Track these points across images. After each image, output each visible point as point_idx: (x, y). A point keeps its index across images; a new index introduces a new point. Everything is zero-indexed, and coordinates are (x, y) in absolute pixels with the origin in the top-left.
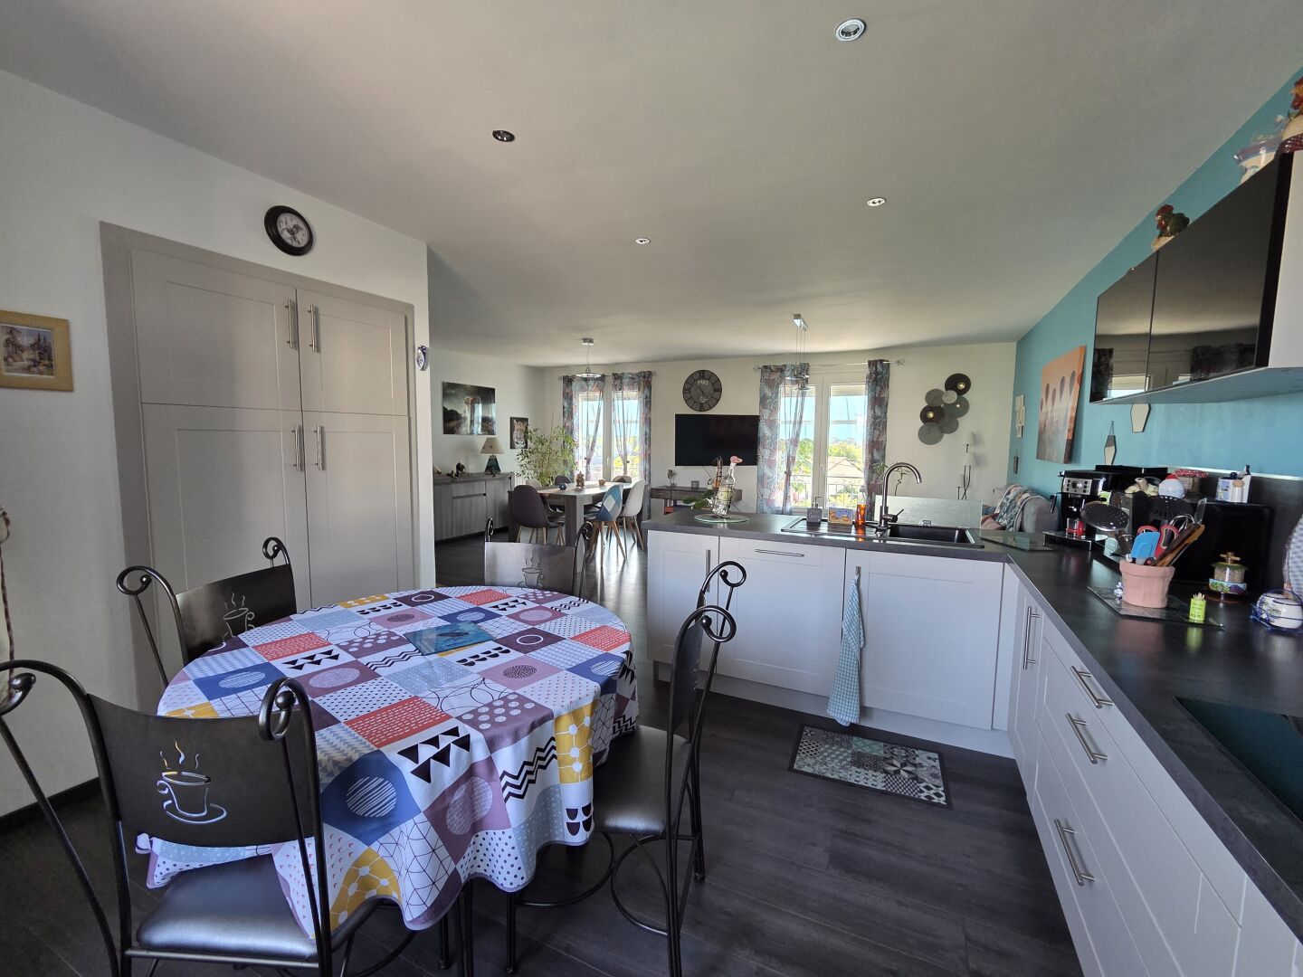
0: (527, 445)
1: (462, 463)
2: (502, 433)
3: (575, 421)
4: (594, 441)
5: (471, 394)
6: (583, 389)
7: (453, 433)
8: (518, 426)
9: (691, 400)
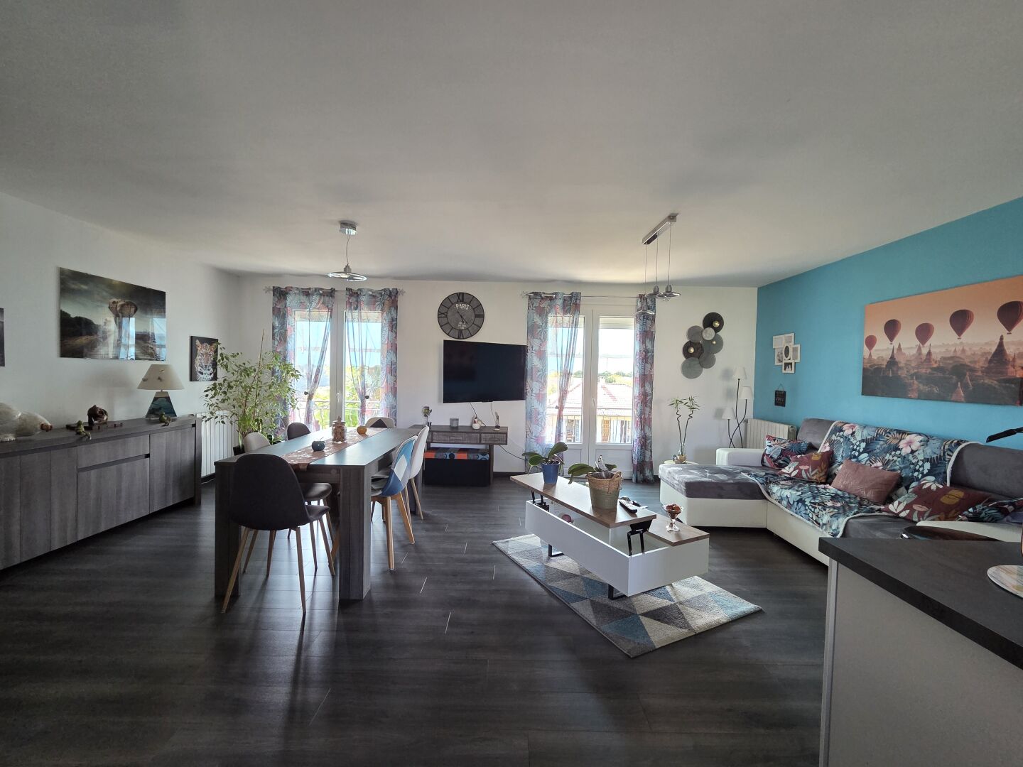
0: (215, 375)
1: (101, 405)
2: (176, 358)
3: (290, 346)
4: (318, 371)
5: (122, 296)
6: (302, 306)
7: (82, 357)
8: (202, 349)
9: (447, 326)
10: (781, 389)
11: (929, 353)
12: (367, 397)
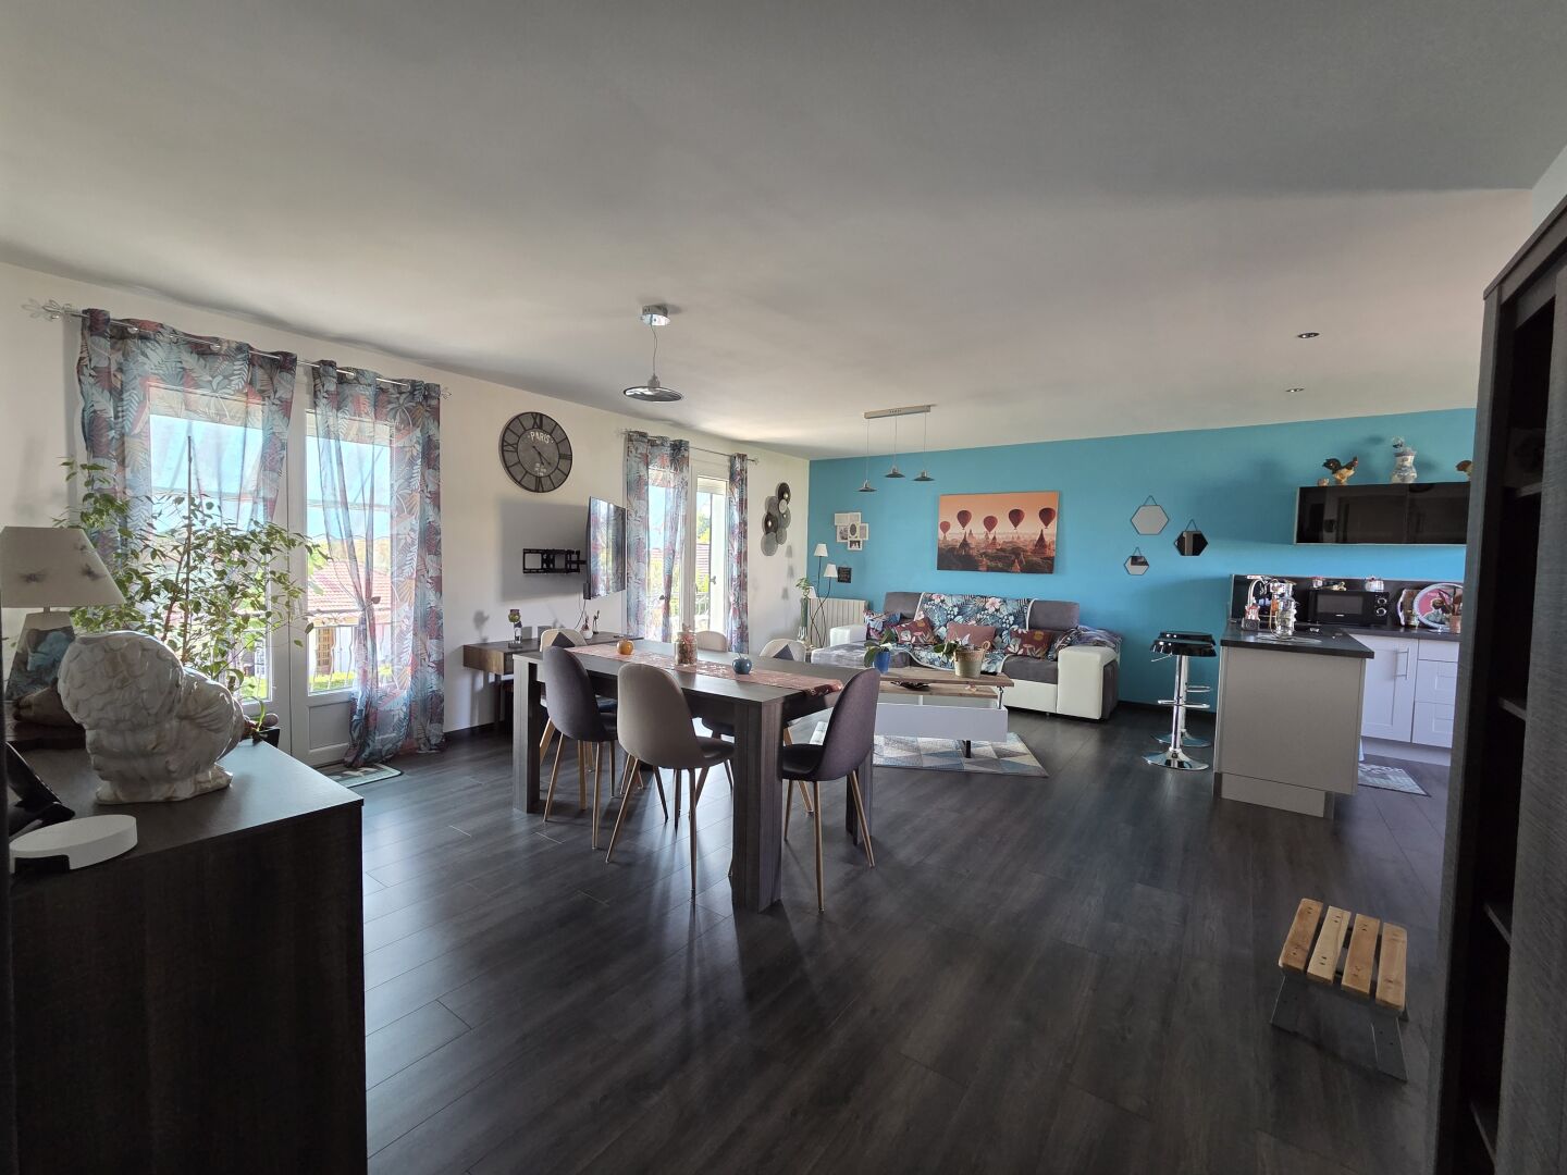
9: (518, 468)
10: (844, 566)
11: (994, 538)
12: (377, 600)
